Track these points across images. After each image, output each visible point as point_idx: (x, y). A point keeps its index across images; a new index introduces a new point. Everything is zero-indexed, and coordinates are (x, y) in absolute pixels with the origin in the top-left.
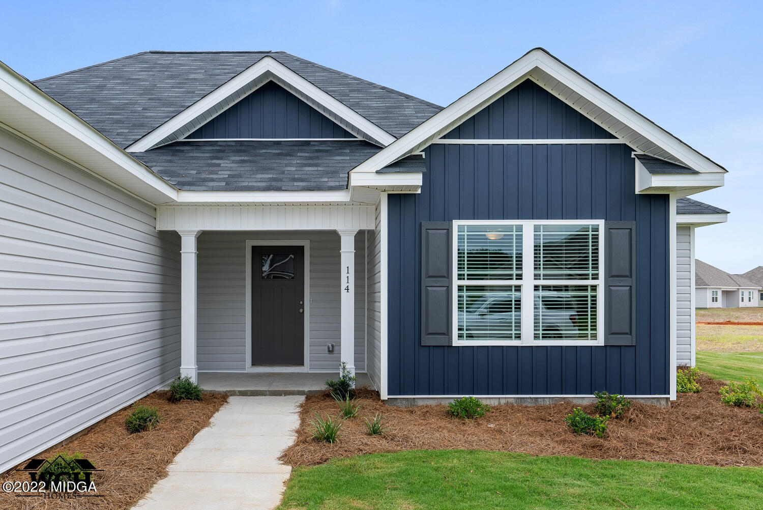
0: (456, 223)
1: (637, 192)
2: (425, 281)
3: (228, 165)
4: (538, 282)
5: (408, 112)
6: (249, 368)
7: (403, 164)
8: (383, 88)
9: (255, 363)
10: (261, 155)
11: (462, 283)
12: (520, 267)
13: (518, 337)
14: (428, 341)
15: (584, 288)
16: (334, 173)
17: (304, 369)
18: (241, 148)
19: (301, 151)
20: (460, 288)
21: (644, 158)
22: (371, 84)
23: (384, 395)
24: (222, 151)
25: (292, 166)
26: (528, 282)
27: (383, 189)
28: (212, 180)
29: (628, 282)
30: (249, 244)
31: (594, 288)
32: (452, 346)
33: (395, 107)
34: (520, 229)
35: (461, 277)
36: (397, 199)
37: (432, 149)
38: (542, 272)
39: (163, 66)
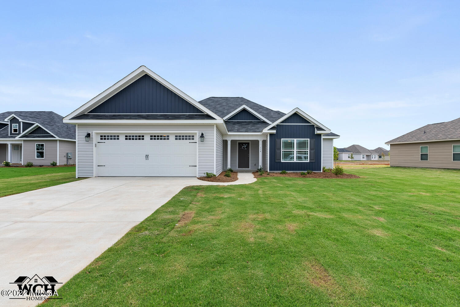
0: (282, 139)
1: (315, 134)
2: (276, 150)
3: (237, 127)
4: (297, 150)
5: (272, 114)
6: (237, 169)
7: (273, 128)
8: (266, 108)
9: (239, 167)
10: (243, 124)
11: (283, 150)
12: (294, 147)
13: (293, 160)
14: (276, 161)
15: (306, 151)
16: (258, 129)
17: (250, 169)
18: (238, 123)
19: (251, 123)
20: (283, 151)
21: (316, 127)
22: (263, 107)
23: (268, 171)
24: (235, 123)
25: (249, 127)
26: (295, 150)
27: (269, 133)
28: (234, 130)
29: (314, 150)
30: (238, 142)
31: (307, 151)
32: (281, 162)
33: (269, 113)
34: (294, 140)
35: (283, 149)
36: (271, 135)
37: (277, 125)
38: (284, 148)
39: (216, 101)
